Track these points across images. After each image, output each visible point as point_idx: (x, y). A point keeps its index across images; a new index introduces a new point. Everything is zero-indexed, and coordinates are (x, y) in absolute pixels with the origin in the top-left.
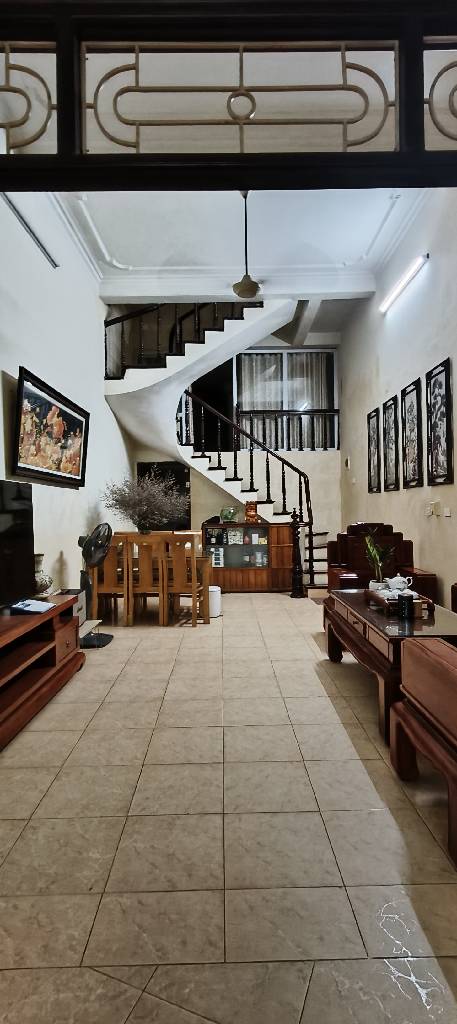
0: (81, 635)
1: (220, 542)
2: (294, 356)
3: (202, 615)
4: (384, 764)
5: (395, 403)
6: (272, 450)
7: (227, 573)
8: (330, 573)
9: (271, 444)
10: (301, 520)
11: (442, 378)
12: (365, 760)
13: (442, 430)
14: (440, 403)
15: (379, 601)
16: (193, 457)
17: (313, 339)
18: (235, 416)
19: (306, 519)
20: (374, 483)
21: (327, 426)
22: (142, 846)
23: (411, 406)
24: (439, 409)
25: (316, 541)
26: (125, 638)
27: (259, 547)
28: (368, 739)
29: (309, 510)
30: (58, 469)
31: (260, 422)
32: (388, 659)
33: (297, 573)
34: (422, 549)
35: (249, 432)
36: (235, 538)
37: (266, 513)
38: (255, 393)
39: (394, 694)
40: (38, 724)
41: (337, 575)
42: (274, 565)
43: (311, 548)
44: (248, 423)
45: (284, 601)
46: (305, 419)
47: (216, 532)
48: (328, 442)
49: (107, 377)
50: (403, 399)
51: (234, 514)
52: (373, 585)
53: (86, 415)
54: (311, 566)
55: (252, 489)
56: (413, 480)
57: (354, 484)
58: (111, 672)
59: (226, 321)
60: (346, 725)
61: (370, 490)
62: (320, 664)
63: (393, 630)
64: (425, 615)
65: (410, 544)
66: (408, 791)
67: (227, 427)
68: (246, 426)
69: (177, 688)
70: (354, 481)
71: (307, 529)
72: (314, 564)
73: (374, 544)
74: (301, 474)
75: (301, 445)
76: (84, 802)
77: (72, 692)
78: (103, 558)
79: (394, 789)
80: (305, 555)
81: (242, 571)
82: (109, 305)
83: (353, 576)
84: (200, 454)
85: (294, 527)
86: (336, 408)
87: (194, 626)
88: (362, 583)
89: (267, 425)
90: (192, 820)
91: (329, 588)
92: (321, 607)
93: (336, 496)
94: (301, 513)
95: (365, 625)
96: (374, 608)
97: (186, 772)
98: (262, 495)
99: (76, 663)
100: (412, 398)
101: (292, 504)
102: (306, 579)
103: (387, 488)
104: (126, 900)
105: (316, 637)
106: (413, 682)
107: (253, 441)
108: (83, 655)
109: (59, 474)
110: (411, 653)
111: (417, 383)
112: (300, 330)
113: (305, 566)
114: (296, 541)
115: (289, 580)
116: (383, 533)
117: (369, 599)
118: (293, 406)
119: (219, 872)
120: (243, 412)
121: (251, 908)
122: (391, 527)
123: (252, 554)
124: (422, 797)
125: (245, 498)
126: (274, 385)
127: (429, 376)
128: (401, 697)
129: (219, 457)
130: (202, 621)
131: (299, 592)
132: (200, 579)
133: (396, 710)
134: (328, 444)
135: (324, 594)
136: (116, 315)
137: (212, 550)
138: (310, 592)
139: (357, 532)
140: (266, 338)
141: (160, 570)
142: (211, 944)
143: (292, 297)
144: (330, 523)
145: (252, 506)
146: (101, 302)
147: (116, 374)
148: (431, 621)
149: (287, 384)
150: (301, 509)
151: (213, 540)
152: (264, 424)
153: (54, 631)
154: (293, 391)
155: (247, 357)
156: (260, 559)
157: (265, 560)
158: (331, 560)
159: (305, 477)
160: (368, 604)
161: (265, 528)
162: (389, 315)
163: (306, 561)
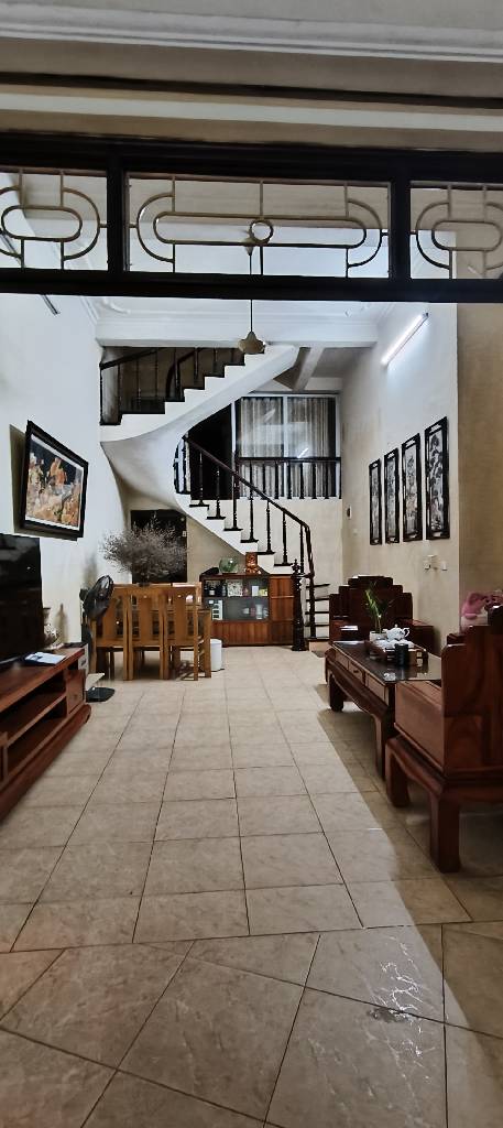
0: (87, 689)
1: (219, 594)
2: (295, 401)
3: (203, 668)
4: (380, 793)
5: (396, 456)
6: (272, 498)
7: (226, 626)
8: (331, 625)
9: (270, 492)
10: (302, 571)
11: (439, 435)
12: (362, 792)
13: (439, 485)
14: (437, 460)
15: (378, 651)
16: (191, 506)
17: (314, 384)
18: (233, 464)
19: (307, 570)
20: (376, 535)
21: (327, 473)
22: (170, 862)
23: (411, 460)
24: (437, 465)
25: (318, 593)
26: (128, 693)
27: (259, 599)
28: (366, 776)
29: (310, 561)
30: (59, 520)
31: (260, 470)
32: (384, 703)
33: (298, 625)
34: (420, 602)
35: (248, 480)
36: (235, 590)
37: (267, 564)
38: (255, 438)
39: (390, 731)
40: (54, 771)
41: (338, 627)
42: (274, 618)
43: (312, 600)
44: (248, 470)
45: (285, 654)
46: (306, 466)
47: (214, 584)
48: (329, 492)
49: (103, 423)
50: (403, 454)
51: (233, 565)
52: (373, 636)
53: (85, 464)
54: (312, 619)
55: (252, 540)
56: (413, 534)
57: (355, 534)
58: (119, 724)
59: (226, 368)
60: (346, 765)
61: (372, 542)
62: (322, 713)
63: (390, 677)
64: (420, 662)
65: (409, 596)
66: (401, 815)
67: (226, 474)
68: (245, 473)
69: (185, 736)
70: (355, 531)
71: (308, 580)
72: (316, 615)
73: (372, 596)
74: (302, 523)
75: (302, 494)
76: (113, 831)
77: (82, 743)
78: (105, 611)
79: (388, 813)
80: (306, 607)
81: (242, 624)
82: (104, 347)
83: (355, 628)
84: (197, 502)
85: (295, 579)
86: (338, 455)
87: (196, 679)
88: (362, 634)
89: (267, 472)
90: (213, 842)
91: (330, 640)
92: (323, 660)
93: (337, 546)
94: (302, 564)
95: (364, 673)
96: (373, 658)
97: (202, 806)
98: (262, 545)
99: (83, 714)
100: (412, 452)
101: (294, 556)
102: (307, 632)
103: (387, 540)
104: (163, 900)
105: (318, 688)
106: (404, 719)
107: (253, 489)
108: (89, 707)
109: (59, 525)
110: (405, 697)
111: (417, 438)
112: (301, 376)
113: (306, 619)
114: (297, 594)
115: (290, 633)
116: (383, 585)
117: (370, 649)
118: (294, 453)
119: (239, 878)
120: (242, 458)
121: (268, 900)
122: (391, 580)
123: (252, 606)
124: (412, 819)
125: (244, 549)
126: (273, 429)
127: (428, 432)
128: (395, 733)
129: (218, 506)
130: (203, 675)
131: (300, 644)
132: (201, 633)
133: (391, 746)
134: (330, 493)
135: (326, 647)
136: (110, 358)
137: (211, 602)
138: (312, 645)
139: (358, 585)
140: (267, 384)
141: (161, 623)
142: (237, 924)
143: (295, 344)
144: (331, 575)
145: (253, 556)
146: (96, 343)
147: (111, 419)
148: (425, 668)
149: (287, 427)
150: (302, 560)
151: (212, 593)
152: (264, 470)
153: (65, 683)
154: (293, 434)
155: (246, 401)
156: (260, 612)
157: (265, 612)
158: (332, 612)
159: (306, 527)
160: (368, 654)
161: (265, 579)
162: (391, 368)
163: (307, 613)
